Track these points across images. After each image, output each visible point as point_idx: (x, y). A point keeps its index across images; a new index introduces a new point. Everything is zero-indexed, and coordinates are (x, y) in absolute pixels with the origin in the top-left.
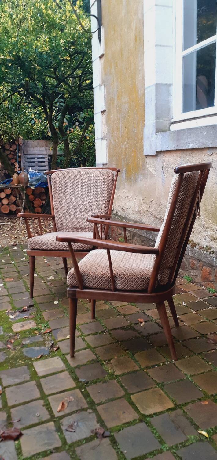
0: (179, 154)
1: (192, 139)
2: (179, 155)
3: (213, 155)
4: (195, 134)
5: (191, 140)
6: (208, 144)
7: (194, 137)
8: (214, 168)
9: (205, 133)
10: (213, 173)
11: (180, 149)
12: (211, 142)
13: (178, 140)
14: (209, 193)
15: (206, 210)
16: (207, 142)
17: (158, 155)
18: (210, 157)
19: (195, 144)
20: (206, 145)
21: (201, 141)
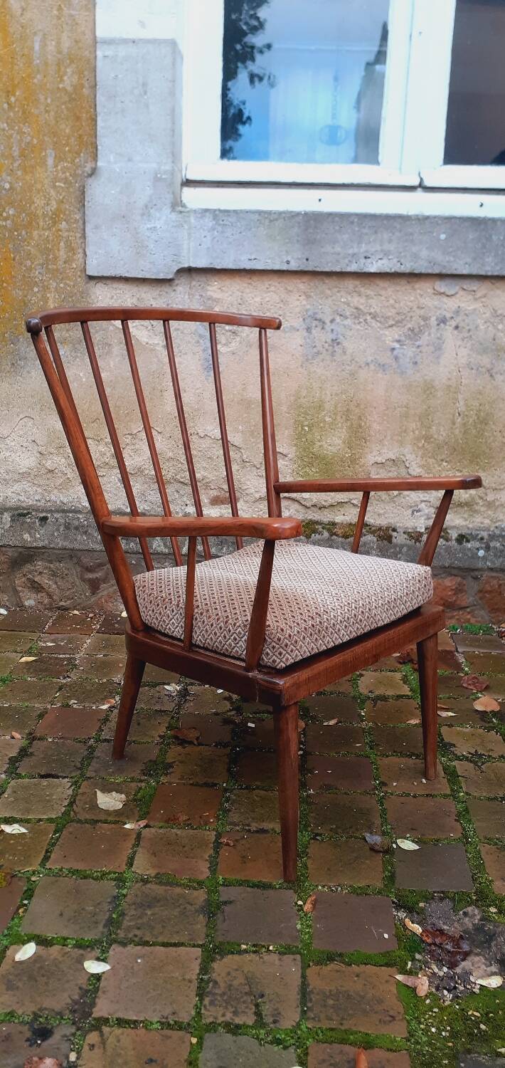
0: (301, 284)
1: (381, 245)
2: (301, 286)
3: (458, 296)
4: (397, 234)
5: (379, 248)
6: (455, 266)
7: (390, 241)
8: (463, 328)
9: (443, 236)
10: (459, 343)
11: (318, 269)
12: (469, 260)
13: (309, 242)
14: (439, 394)
15: (428, 438)
16: (452, 259)
17: (176, 282)
18: (445, 299)
19: (395, 260)
20: (444, 267)
21: (424, 253)
